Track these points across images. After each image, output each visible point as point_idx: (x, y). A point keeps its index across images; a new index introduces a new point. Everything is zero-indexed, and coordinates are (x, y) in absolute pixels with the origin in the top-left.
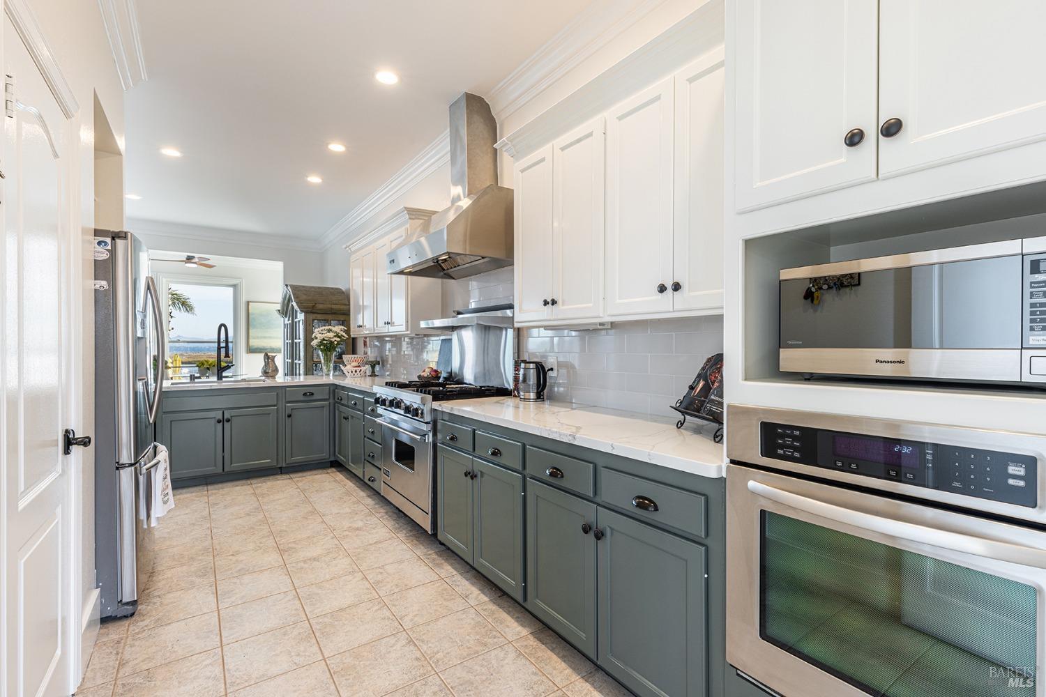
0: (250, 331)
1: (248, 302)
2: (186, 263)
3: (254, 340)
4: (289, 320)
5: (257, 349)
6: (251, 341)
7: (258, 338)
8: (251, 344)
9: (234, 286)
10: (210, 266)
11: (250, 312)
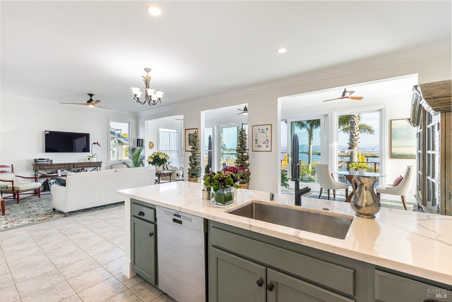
0: (393, 142)
1: (391, 121)
2: (342, 99)
3: (395, 149)
4: (421, 129)
5: (398, 155)
6: (393, 149)
7: (399, 147)
8: (393, 152)
9: (381, 110)
10: (360, 98)
11: (393, 127)
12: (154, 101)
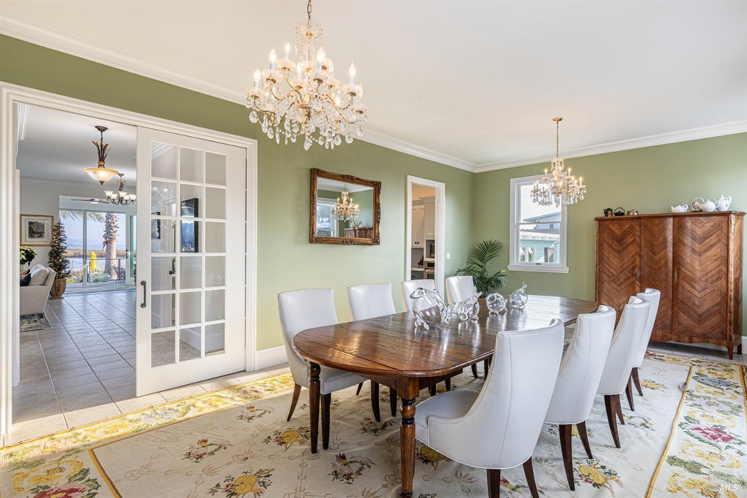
12: (126, 201)
